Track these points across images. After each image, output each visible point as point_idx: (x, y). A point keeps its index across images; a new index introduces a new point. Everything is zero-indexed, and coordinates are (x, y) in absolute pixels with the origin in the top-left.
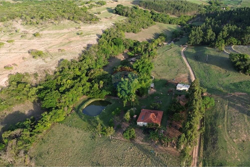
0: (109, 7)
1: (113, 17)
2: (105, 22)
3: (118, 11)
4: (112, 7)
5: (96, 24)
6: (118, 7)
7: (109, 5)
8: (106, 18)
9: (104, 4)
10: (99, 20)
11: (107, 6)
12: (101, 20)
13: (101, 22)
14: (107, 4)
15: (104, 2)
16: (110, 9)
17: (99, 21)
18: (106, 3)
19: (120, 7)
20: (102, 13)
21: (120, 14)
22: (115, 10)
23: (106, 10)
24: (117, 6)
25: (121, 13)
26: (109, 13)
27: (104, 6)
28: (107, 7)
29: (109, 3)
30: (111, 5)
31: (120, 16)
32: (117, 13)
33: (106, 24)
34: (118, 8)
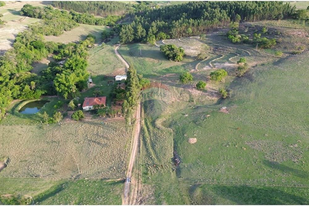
0: (11, 9)
1: (22, 19)
2: (13, 26)
3: (26, 13)
4: (16, 8)
5: (3, 29)
6: (26, 7)
7: (9, 6)
8: (13, 21)
9: (3, 5)
10: (4, 23)
11: (7, 7)
12: (7, 23)
13: (8, 26)
14: (7, 4)
15: (2, 3)
16: (14, 11)
17: (4, 25)
18: (5, 4)
19: (28, 8)
20: (4, 16)
21: (30, 16)
22: (22, 12)
23: (9, 12)
24: (24, 6)
25: (32, 14)
26: (14, 15)
27: (3, 7)
28: (9, 8)
29: (8, 3)
30: (12, 6)
31: (31, 18)
32: (26, 14)
33: (16, 28)
34: (26, 9)
